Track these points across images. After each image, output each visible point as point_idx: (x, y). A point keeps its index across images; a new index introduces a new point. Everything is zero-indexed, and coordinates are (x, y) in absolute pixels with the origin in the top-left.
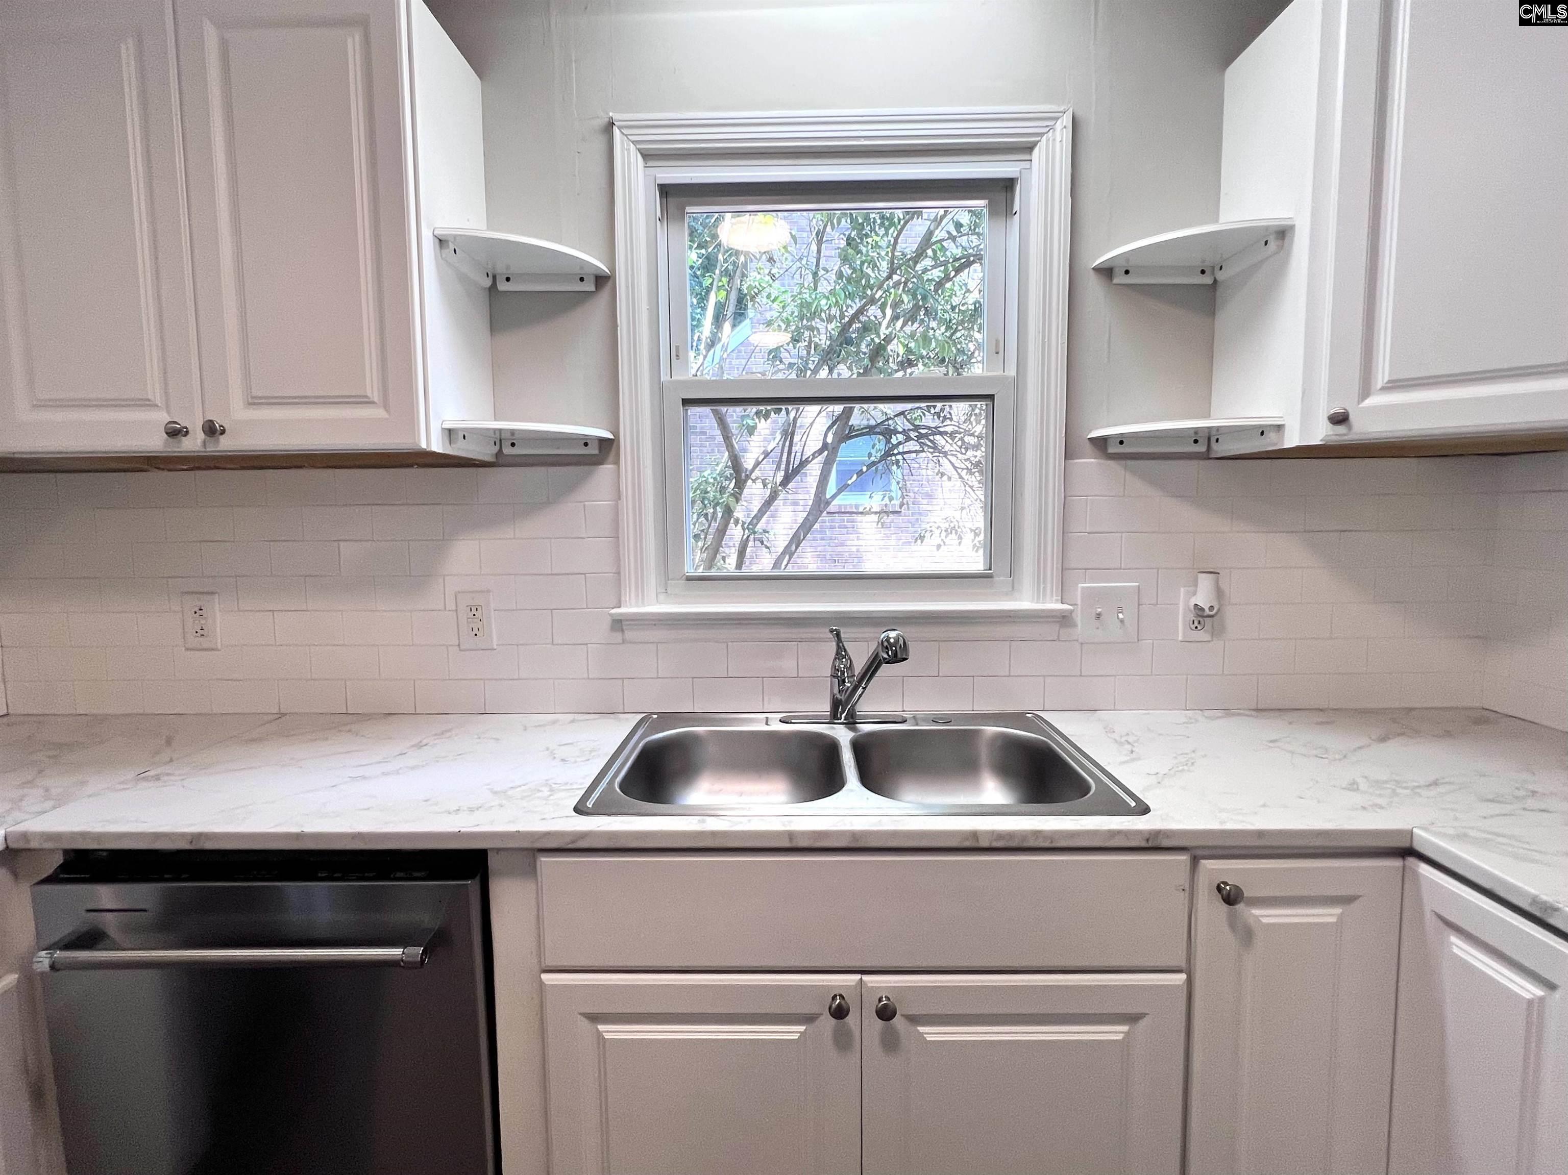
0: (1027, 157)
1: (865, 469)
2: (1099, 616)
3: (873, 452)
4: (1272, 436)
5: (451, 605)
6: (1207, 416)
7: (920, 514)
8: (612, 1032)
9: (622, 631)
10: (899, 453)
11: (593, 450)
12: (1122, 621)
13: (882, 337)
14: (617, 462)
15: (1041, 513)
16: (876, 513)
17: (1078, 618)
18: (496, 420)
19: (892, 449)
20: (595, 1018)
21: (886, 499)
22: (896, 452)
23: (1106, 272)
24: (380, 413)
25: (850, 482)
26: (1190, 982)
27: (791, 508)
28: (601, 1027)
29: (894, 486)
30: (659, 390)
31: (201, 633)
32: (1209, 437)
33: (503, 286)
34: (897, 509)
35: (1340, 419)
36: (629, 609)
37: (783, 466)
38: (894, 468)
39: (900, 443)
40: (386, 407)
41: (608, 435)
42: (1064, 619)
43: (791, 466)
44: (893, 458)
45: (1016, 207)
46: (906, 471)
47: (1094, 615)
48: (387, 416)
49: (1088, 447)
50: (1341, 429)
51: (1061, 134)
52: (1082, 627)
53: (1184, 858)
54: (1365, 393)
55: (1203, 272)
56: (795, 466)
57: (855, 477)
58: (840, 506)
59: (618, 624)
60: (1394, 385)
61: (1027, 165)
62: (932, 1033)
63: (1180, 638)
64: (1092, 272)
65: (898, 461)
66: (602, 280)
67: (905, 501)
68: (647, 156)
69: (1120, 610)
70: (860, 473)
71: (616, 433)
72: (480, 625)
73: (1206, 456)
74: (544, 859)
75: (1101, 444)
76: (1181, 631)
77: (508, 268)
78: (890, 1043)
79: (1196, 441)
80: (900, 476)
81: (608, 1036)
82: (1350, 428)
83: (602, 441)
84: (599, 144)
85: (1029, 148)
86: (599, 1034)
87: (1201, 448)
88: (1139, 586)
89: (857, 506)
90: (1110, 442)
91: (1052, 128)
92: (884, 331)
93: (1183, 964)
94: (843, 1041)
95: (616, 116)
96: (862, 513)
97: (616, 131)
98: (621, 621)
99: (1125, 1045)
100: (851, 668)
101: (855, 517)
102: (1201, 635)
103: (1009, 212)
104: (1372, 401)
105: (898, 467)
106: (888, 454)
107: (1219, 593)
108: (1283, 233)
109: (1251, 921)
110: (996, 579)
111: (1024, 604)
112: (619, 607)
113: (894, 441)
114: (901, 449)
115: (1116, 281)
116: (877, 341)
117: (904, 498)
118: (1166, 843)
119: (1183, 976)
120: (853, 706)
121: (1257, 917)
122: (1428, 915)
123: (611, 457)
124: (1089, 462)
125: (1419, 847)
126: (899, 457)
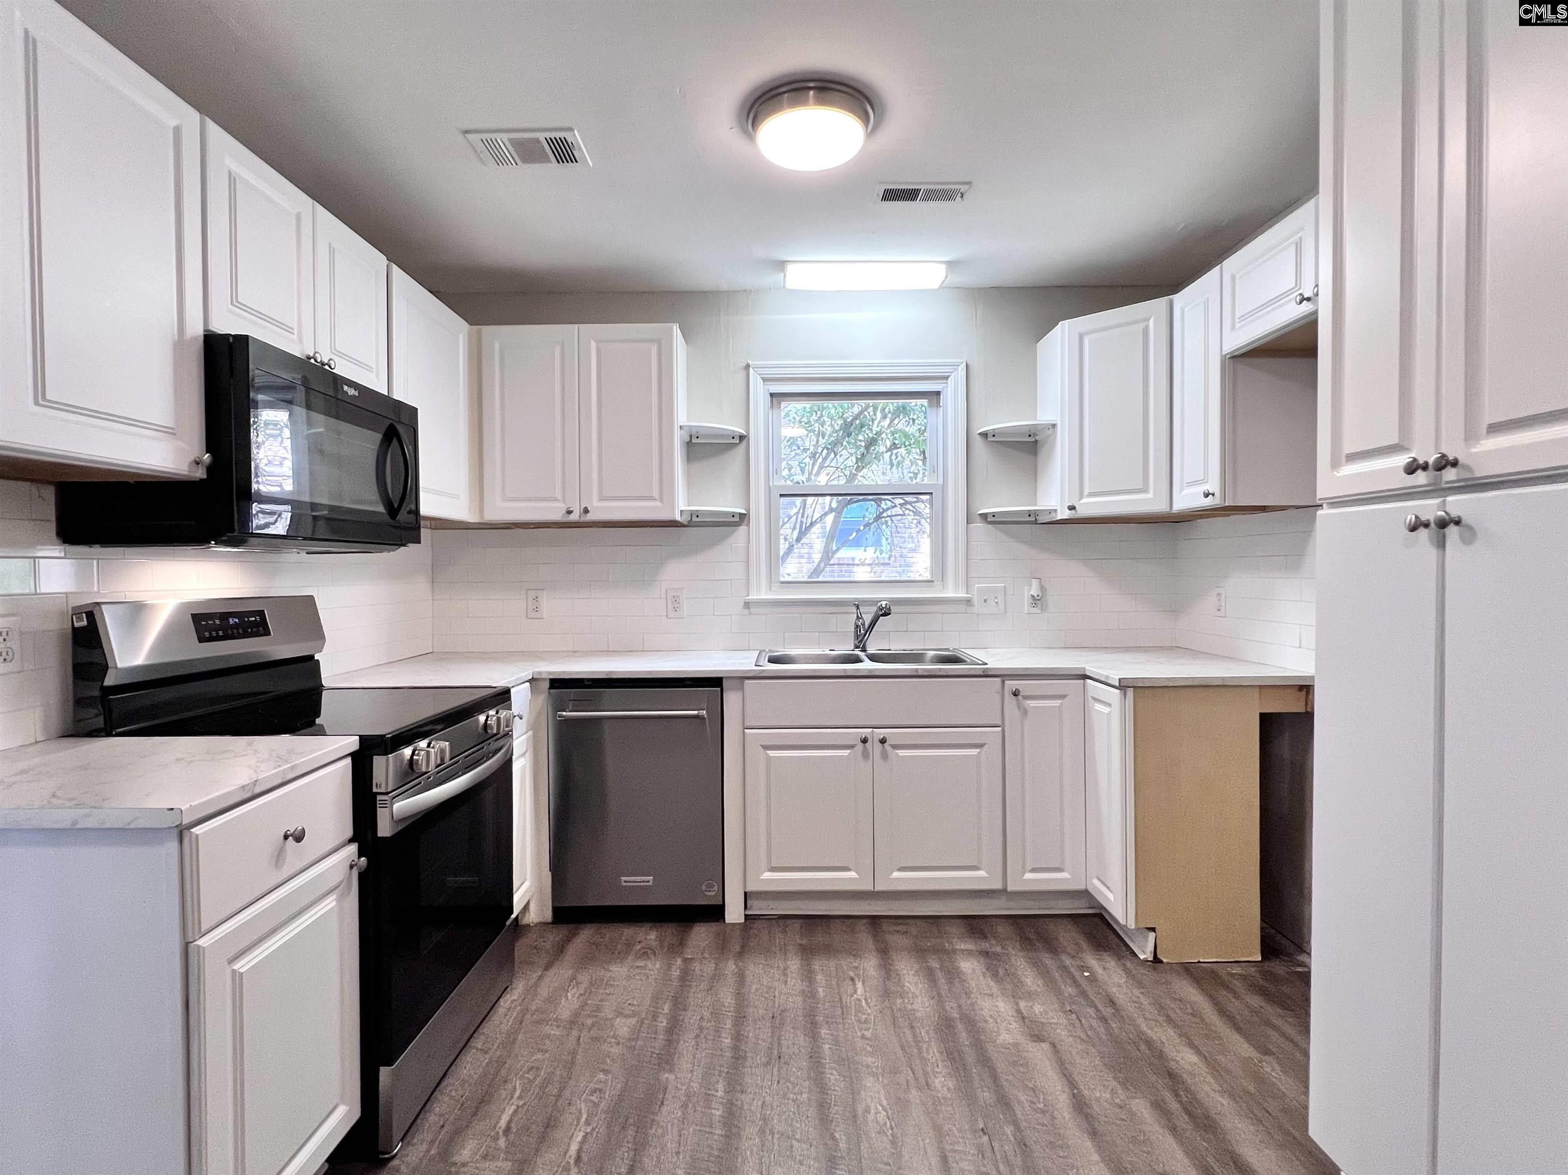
0: (945, 381)
1: (862, 528)
2: (985, 601)
3: (867, 514)
4: (1053, 514)
5: (664, 596)
6: (1035, 505)
7: (907, 566)
8: (772, 753)
9: (749, 609)
10: (888, 516)
11: (737, 519)
12: (997, 603)
13: (875, 432)
14: (748, 524)
15: (956, 549)
16: (869, 565)
17: (975, 601)
18: (689, 506)
19: (881, 513)
20: (766, 748)
21: (878, 552)
22: (885, 515)
23: (984, 435)
24: (658, 504)
25: (851, 538)
26: (1003, 731)
27: (797, 560)
28: (768, 752)
29: (884, 542)
30: (769, 490)
31: (536, 610)
32: (1036, 513)
33: (694, 441)
34: (887, 561)
35: (1072, 508)
36: (753, 596)
37: (798, 526)
38: (884, 527)
39: (888, 509)
40: (661, 500)
41: (744, 512)
42: (968, 602)
43: (804, 525)
44: (883, 519)
45: (941, 404)
46: (894, 530)
47: (983, 601)
48: (661, 505)
49: (978, 518)
50: (1073, 511)
51: (961, 372)
52: (978, 607)
53: (998, 679)
54: (1081, 498)
55: (1030, 436)
56: (808, 525)
57: (854, 534)
58: (839, 559)
59: (747, 605)
60: (1091, 495)
61: (945, 385)
62: (902, 753)
63: (1026, 612)
64: (978, 437)
65: (886, 522)
66: (742, 438)
67: (893, 554)
68: (764, 380)
69: (996, 598)
70: (858, 531)
71: (748, 510)
72: (678, 605)
73: (1035, 522)
74: (747, 681)
75: (984, 516)
76: (1026, 608)
77: (698, 432)
78: (885, 756)
79: (1030, 516)
80: (889, 534)
81: (771, 755)
82: (1076, 511)
83: (741, 514)
84: (742, 374)
85: (947, 378)
86: (767, 755)
87: (1032, 519)
88: (1005, 587)
89: (853, 559)
90: (989, 516)
91: (957, 369)
92: (875, 429)
93: (1000, 723)
94: (865, 755)
95: (750, 362)
96: (858, 565)
97: (751, 369)
98: (748, 603)
99: (978, 756)
100: (863, 624)
101: (851, 568)
102: (1037, 610)
103: (938, 405)
104: (1084, 501)
105: (887, 526)
106: (878, 517)
107: (1042, 588)
108: (1054, 426)
109: (1026, 706)
110: (935, 583)
111: (949, 594)
112: (748, 596)
113: (883, 505)
114: (889, 513)
115: (989, 440)
116: (871, 435)
117: (892, 552)
118: (990, 673)
119: (1000, 728)
120: (865, 642)
121: (1028, 704)
122: (1090, 698)
123: (746, 521)
124: (979, 526)
125: (1088, 674)
126: (888, 519)
